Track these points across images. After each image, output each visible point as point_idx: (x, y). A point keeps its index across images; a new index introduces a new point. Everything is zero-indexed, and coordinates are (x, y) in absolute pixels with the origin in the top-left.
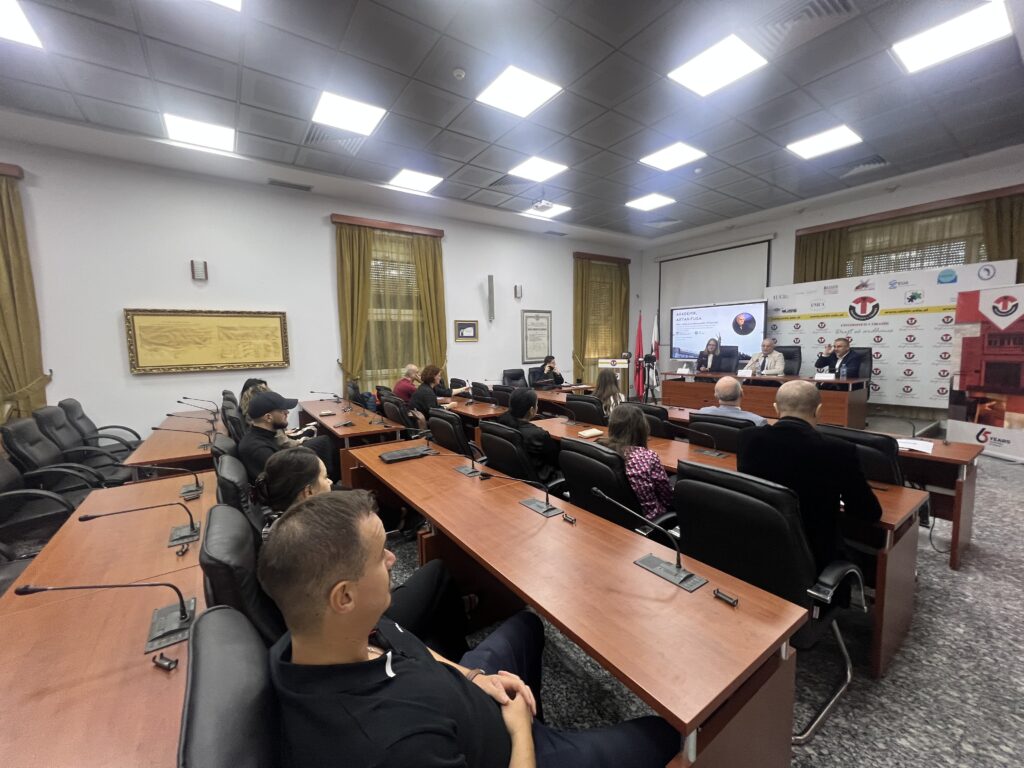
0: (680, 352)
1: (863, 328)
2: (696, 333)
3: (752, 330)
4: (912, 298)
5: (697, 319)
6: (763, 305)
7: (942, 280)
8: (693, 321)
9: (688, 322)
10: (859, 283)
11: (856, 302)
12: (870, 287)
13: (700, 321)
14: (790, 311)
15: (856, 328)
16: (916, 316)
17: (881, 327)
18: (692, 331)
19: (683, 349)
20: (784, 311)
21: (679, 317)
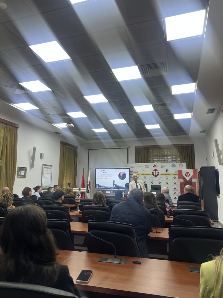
0: (99, 186)
1: (156, 179)
2: (105, 178)
3: (125, 178)
4: (167, 171)
6: (128, 169)
7: (173, 166)
8: (104, 174)
9: (102, 174)
10: (154, 165)
11: (154, 171)
12: (157, 166)
13: (106, 174)
15: (154, 179)
16: (168, 176)
17: (160, 179)
18: (104, 178)
19: (100, 185)
21: (98, 172)
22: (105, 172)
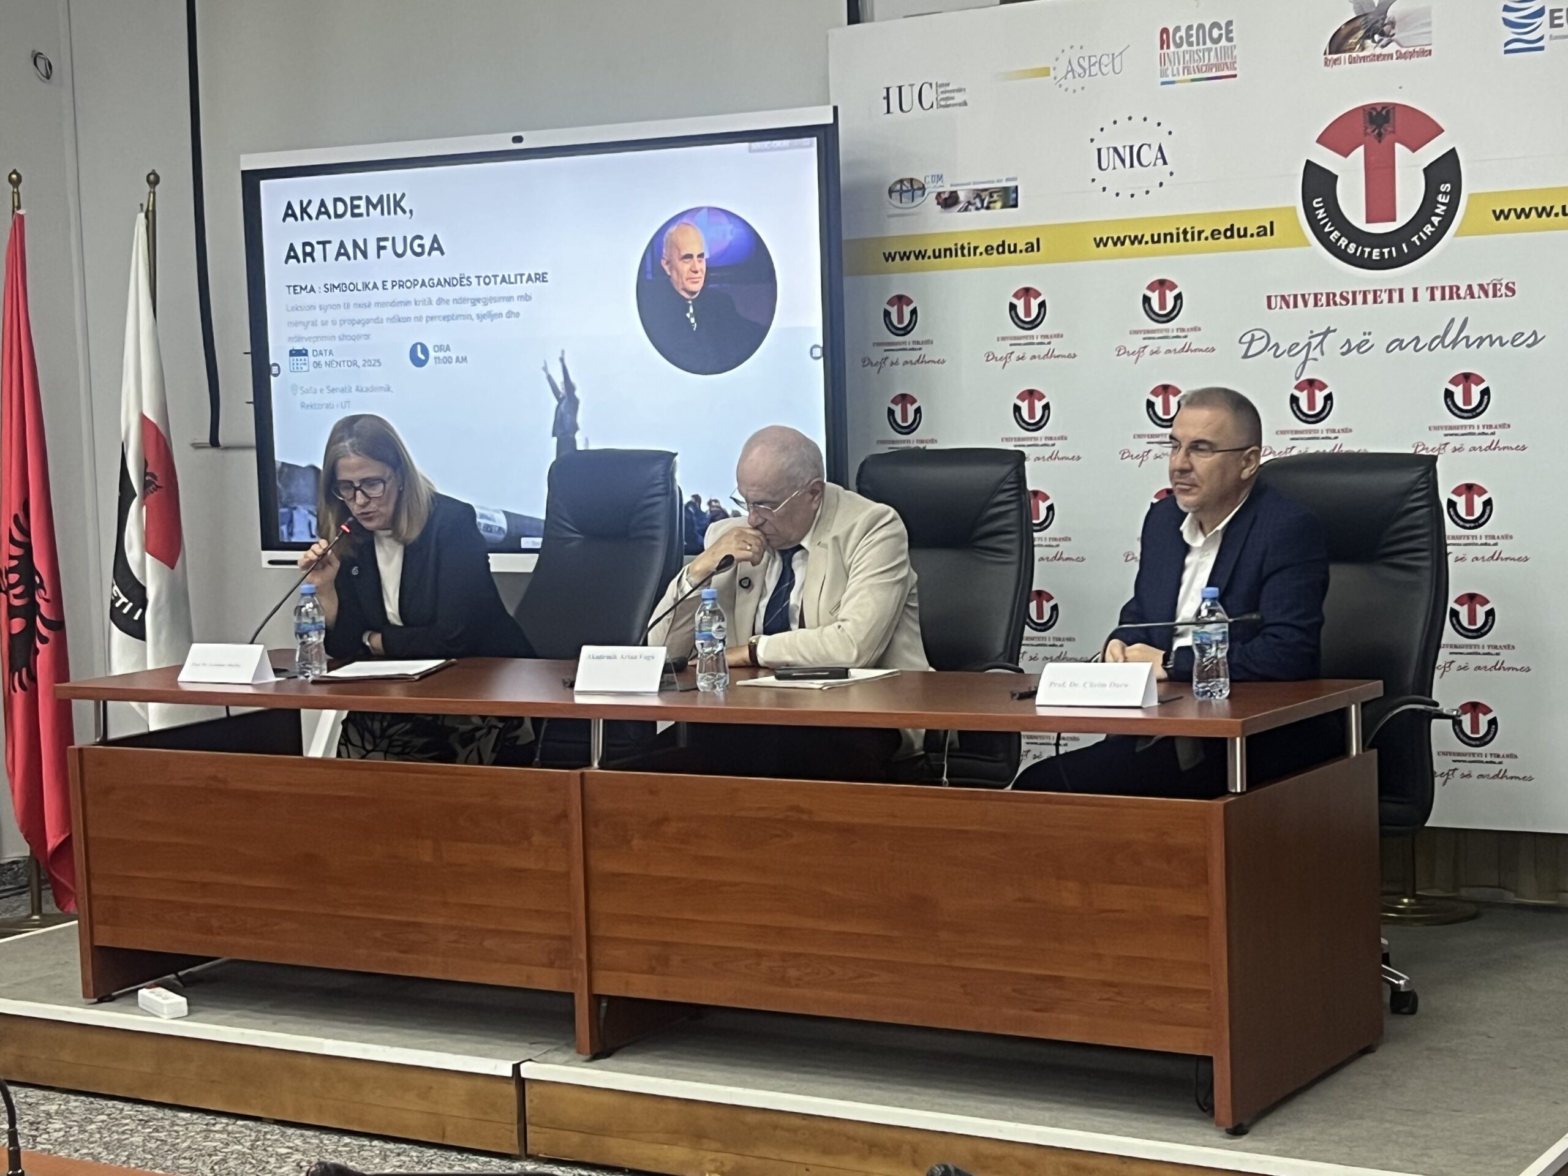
2: (422, 358)
3: (761, 332)
5: (415, 247)
6: (809, 148)
8: (386, 266)
9: (358, 269)
13: (431, 266)
14: (983, 198)
20: (949, 201)
21: (300, 232)
22: (397, 227)
